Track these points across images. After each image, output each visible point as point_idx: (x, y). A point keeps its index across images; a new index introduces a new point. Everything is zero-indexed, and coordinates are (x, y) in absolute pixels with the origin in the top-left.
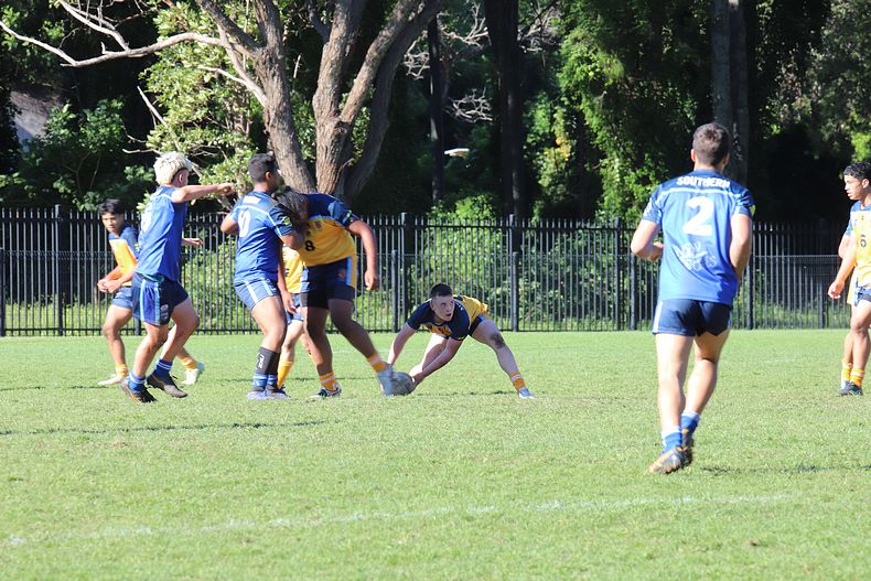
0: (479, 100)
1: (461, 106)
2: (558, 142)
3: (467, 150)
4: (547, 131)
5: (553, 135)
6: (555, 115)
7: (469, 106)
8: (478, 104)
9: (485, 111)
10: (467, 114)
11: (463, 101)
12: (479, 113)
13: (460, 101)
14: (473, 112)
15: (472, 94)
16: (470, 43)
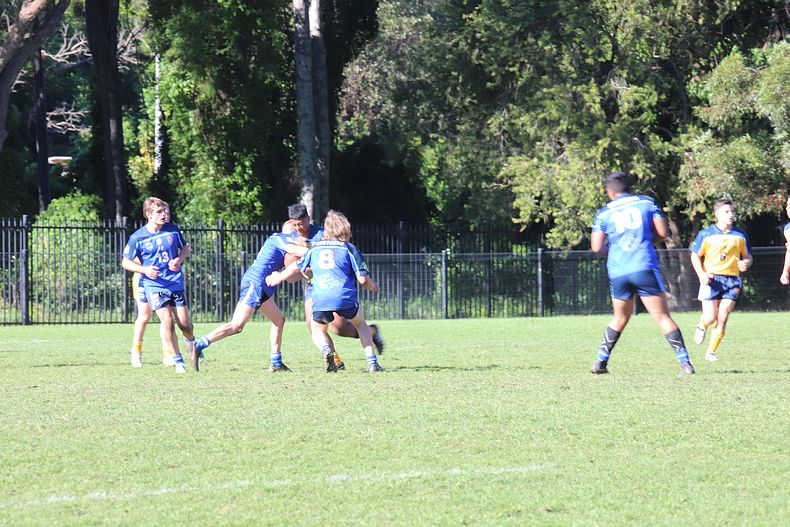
0: (69, 112)
1: (52, 118)
2: (142, 151)
3: (70, 158)
4: (131, 141)
5: (137, 144)
6: (139, 127)
7: (59, 118)
8: (68, 116)
9: (74, 123)
10: (57, 125)
11: (54, 113)
12: (69, 125)
13: (51, 114)
14: (63, 123)
15: (62, 107)
16: (59, 60)
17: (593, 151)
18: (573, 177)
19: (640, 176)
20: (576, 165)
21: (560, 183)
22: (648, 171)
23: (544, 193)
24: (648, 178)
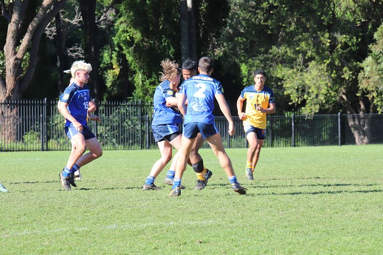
0: (79, 48)
1: (71, 51)
2: (114, 67)
4: (109, 62)
5: (111, 63)
6: (113, 55)
7: (74, 51)
8: (78, 50)
9: (81, 53)
10: (73, 54)
11: (72, 49)
12: (79, 54)
13: (70, 49)
14: (76, 54)
15: (75, 46)
16: (74, 23)
17: (323, 65)
18: (313, 79)
19: (347, 78)
20: (315, 72)
21: (307, 82)
22: (351, 75)
23: (300, 87)
24: (351, 79)
